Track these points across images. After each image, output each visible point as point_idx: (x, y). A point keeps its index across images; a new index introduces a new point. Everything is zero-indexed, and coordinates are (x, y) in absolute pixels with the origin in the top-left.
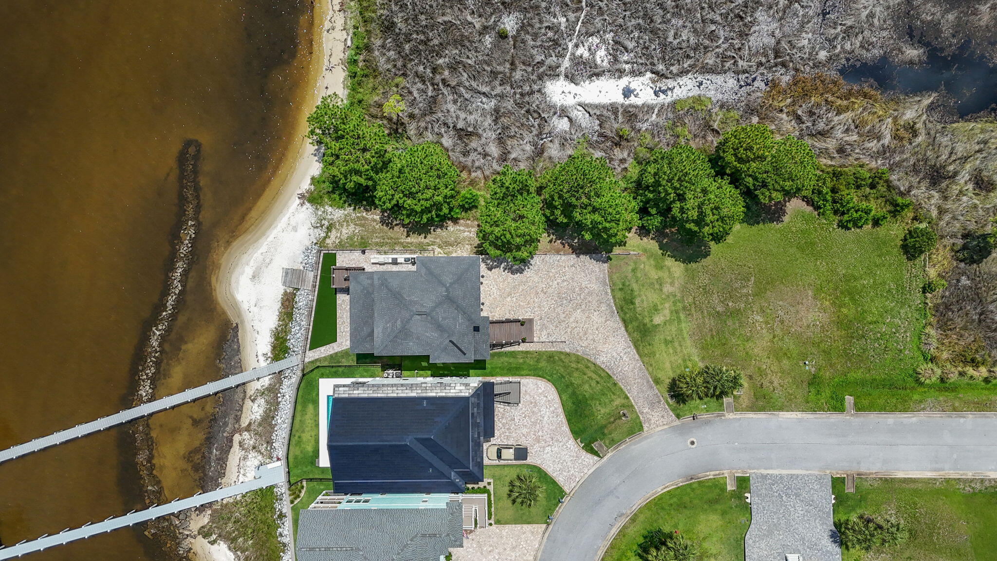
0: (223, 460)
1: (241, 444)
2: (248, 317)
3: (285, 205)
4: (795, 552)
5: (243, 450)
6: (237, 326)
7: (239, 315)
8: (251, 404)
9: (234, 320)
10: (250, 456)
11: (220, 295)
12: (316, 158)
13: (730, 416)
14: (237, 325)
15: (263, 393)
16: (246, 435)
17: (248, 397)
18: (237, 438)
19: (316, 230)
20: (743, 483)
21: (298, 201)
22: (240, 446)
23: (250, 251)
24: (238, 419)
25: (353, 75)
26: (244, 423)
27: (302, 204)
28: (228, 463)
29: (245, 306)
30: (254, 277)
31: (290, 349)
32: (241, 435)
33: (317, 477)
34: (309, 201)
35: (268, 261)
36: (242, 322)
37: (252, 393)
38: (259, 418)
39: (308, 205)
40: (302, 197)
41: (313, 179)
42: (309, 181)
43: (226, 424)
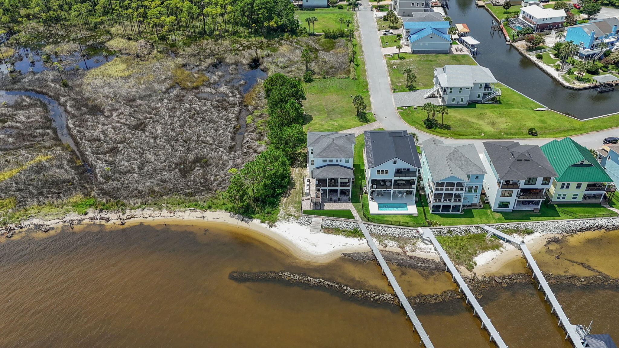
0: (424, 261)
1: (413, 251)
2: (338, 248)
3: (275, 233)
4: (423, 97)
5: (415, 250)
6: (344, 254)
7: (337, 252)
8: (388, 247)
9: (340, 255)
10: (418, 246)
11: (326, 261)
12: (250, 222)
13: (373, 110)
14: (342, 254)
15: (381, 241)
16: (407, 248)
17: (384, 249)
18: (409, 254)
19: (290, 220)
20: (398, 108)
21: (273, 228)
22: (414, 252)
23: (299, 247)
24: (398, 254)
25: (210, 207)
26: (400, 250)
27: (275, 226)
28: (425, 258)
29: (332, 249)
30: (315, 245)
31: (355, 228)
32: (407, 251)
33: (424, 216)
34: (274, 223)
35: (306, 240)
36: (341, 251)
37: (382, 247)
38: (395, 242)
39: (276, 224)
40: (271, 226)
41: (262, 222)
42: (263, 224)
43: (402, 259)
